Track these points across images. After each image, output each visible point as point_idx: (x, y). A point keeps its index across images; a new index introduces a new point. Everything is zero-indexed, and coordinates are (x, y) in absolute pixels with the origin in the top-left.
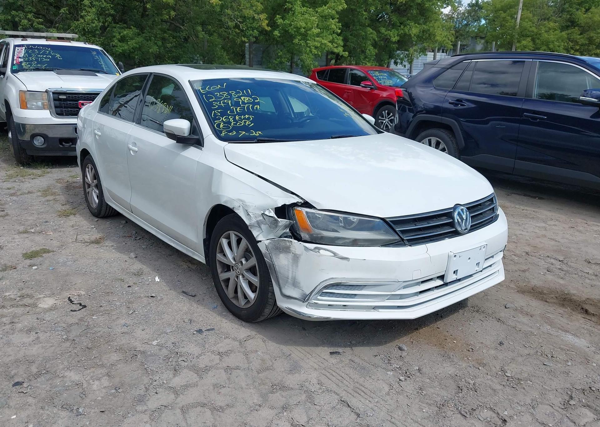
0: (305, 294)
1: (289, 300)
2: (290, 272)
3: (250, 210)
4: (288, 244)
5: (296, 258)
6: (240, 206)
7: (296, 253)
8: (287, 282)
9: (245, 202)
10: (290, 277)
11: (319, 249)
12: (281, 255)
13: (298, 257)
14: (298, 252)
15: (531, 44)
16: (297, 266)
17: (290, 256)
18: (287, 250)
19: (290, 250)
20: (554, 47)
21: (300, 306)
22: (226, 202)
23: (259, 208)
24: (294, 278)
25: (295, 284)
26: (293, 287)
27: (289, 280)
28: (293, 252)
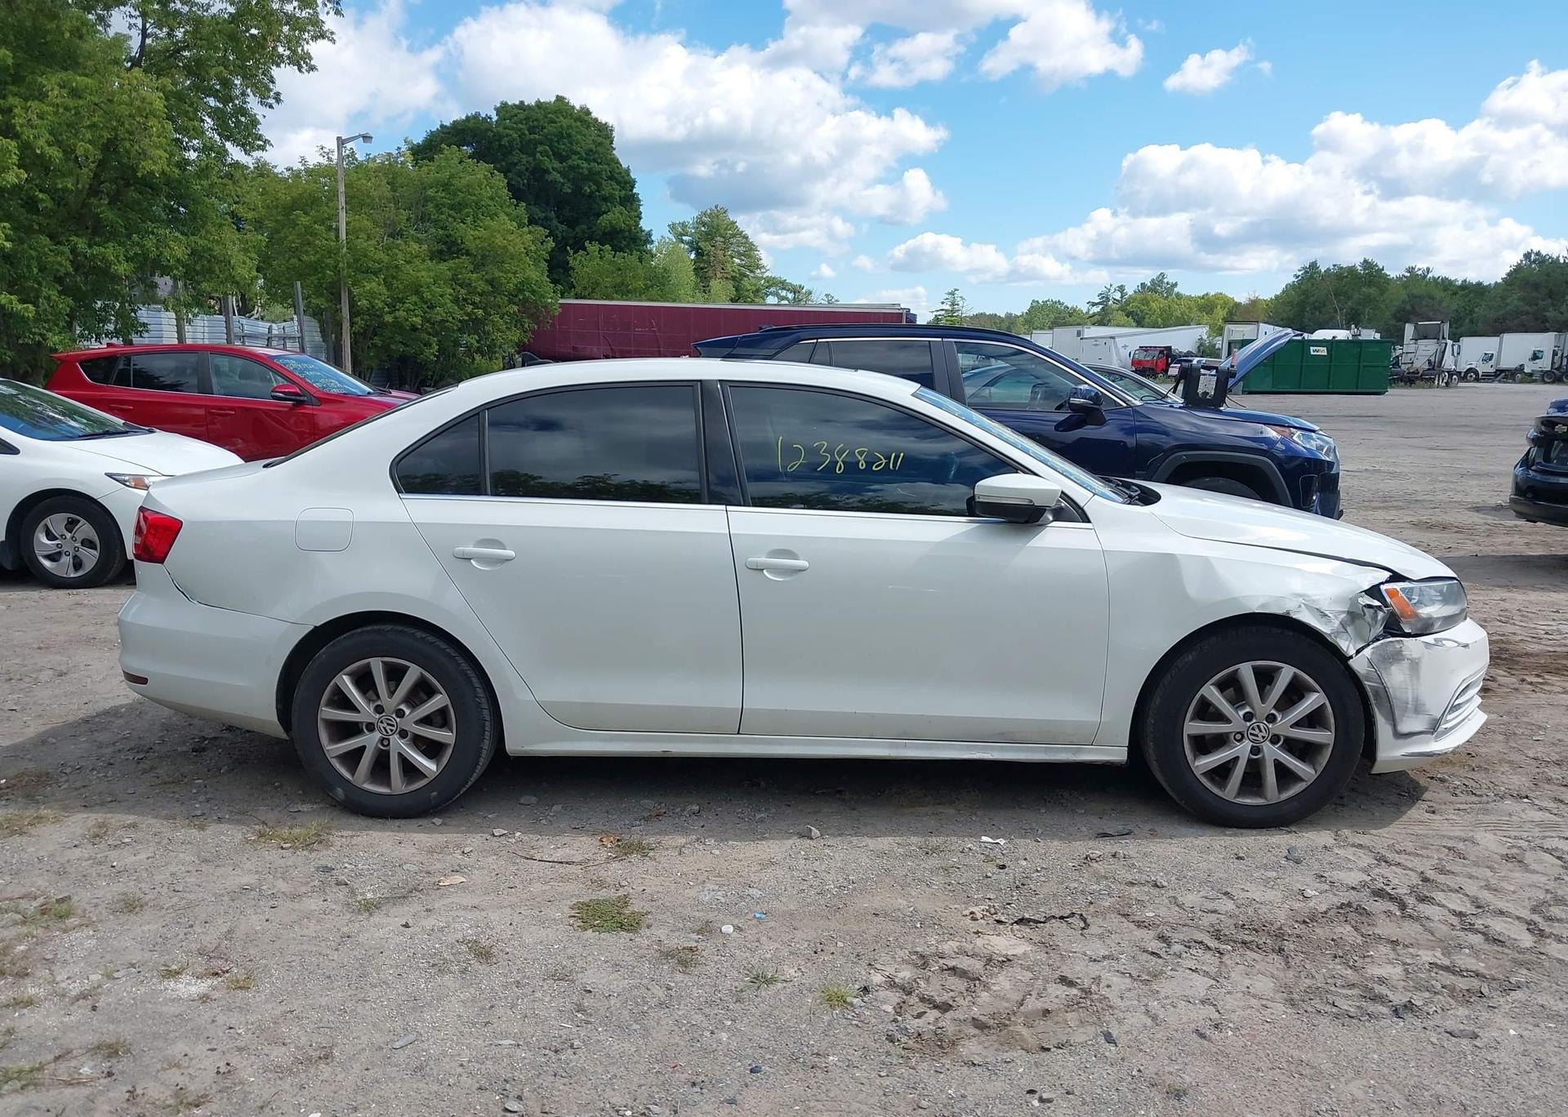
0: (1435, 720)
1: (1409, 740)
2: (1410, 691)
3: (1325, 608)
4: (1398, 646)
5: (1415, 665)
6: (1300, 606)
7: (1414, 656)
8: (1406, 709)
9: (1309, 596)
10: (1410, 699)
11: (1441, 640)
12: (1393, 668)
13: (1417, 664)
14: (1415, 655)
16: (1418, 678)
17: (1406, 664)
18: (1397, 657)
19: (1402, 655)
21: (1427, 742)
22: (1263, 606)
23: (1338, 600)
24: (1416, 700)
25: (1418, 709)
26: (1415, 716)
27: (1409, 706)
28: (1409, 657)
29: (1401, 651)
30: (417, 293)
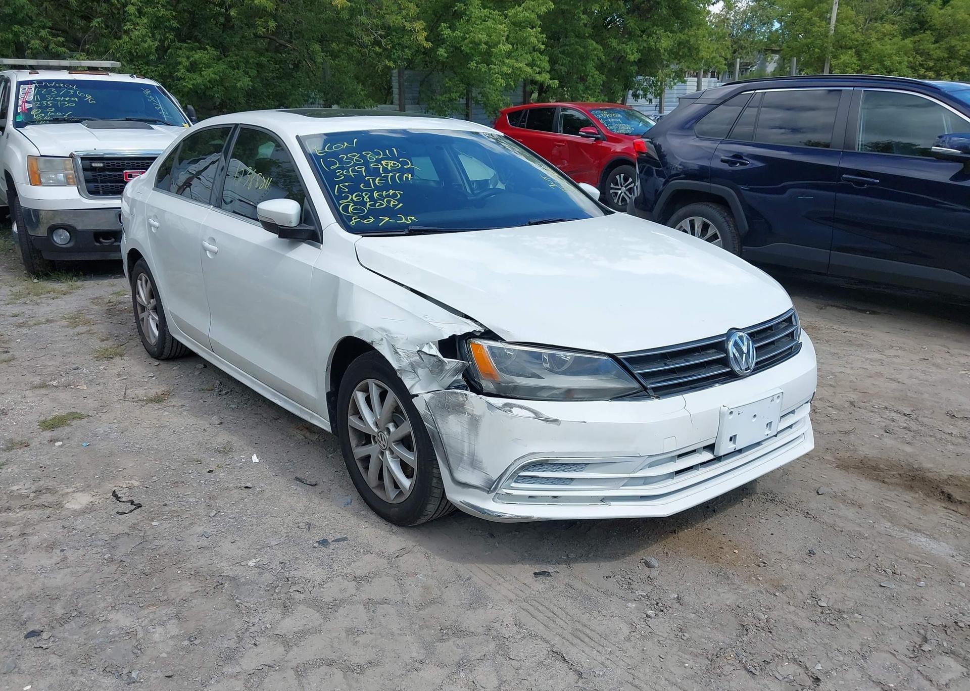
0: (490, 480)
1: (467, 490)
2: (466, 445)
3: (399, 346)
4: (461, 399)
5: (475, 422)
6: (382, 339)
7: (475, 413)
8: (461, 460)
9: (390, 332)
10: (466, 452)
12: (450, 417)
13: (477, 421)
14: (477, 412)
15: (855, 60)
16: (477, 435)
17: (465, 418)
18: (459, 408)
19: (464, 409)
20: (892, 63)
21: (484, 499)
22: (359, 332)
23: (412, 342)
24: (472, 455)
25: (474, 464)
26: (471, 469)
27: (465, 458)
28: (470, 411)
29: (464, 404)
30: (881, 62)
